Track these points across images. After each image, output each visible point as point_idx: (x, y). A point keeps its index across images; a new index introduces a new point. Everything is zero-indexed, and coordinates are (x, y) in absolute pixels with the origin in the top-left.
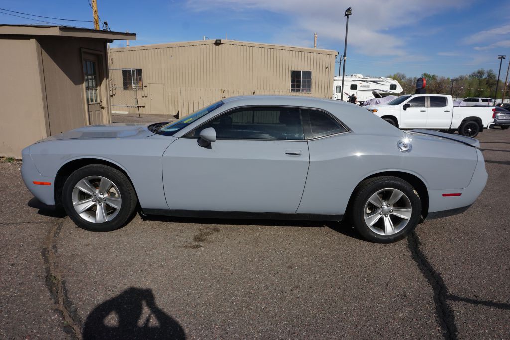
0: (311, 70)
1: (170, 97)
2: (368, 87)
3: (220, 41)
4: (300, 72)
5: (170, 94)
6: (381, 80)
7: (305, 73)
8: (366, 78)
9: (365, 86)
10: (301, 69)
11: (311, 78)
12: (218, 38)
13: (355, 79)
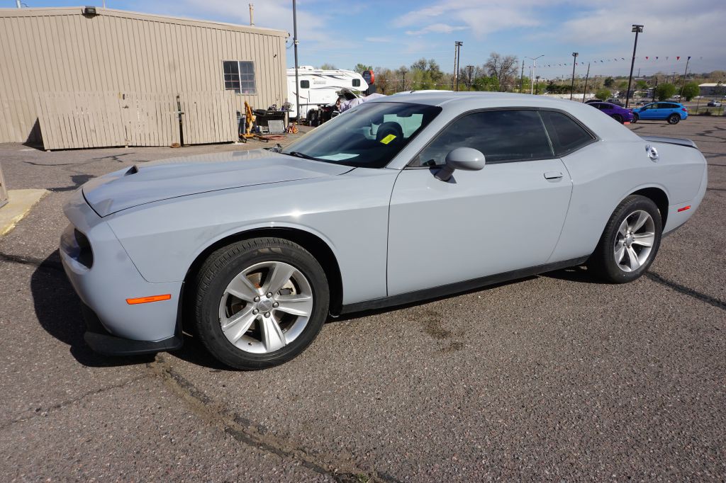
0: (253, 60)
1: (7, 111)
2: (324, 83)
3: (95, 10)
4: (237, 62)
5: (6, 105)
6: (340, 73)
7: (243, 64)
8: (319, 70)
9: (320, 83)
10: (238, 58)
11: (253, 72)
12: (90, 5)
13: (305, 73)
